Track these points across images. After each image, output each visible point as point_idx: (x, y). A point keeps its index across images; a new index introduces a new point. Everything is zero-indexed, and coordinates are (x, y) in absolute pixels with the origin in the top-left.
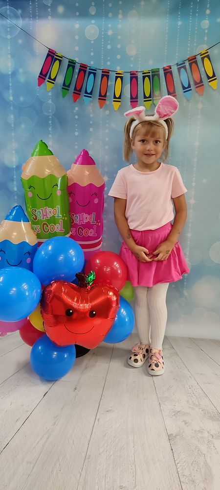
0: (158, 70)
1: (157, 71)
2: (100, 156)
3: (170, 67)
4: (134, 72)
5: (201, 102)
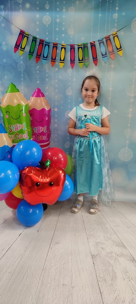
0: (87, 44)
2: (53, 96)
3: (94, 42)
4: (72, 45)
5: (113, 64)
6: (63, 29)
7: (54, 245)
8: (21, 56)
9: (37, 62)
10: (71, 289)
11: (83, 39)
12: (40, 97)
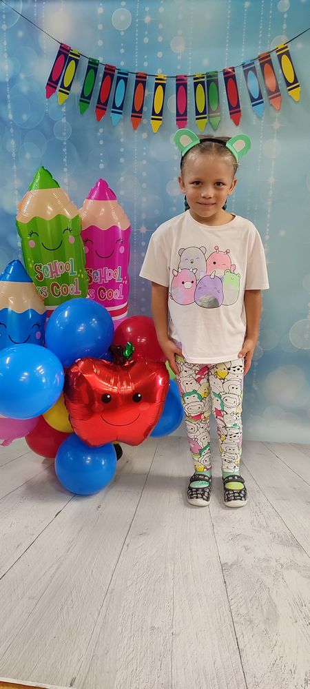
0: (216, 74)
1: (215, 76)
2: (135, 199)
3: (233, 69)
4: (181, 76)
5: (277, 120)
6: (160, 39)
7: (134, 538)
8: (62, 105)
9: (99, 118)
10: (171, 640)
11: (206, 62)
12: (106, 199)
